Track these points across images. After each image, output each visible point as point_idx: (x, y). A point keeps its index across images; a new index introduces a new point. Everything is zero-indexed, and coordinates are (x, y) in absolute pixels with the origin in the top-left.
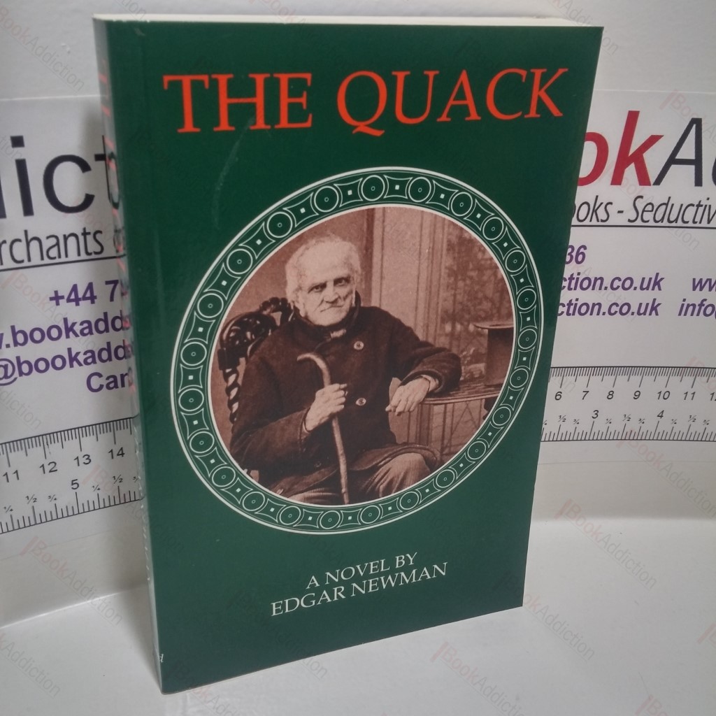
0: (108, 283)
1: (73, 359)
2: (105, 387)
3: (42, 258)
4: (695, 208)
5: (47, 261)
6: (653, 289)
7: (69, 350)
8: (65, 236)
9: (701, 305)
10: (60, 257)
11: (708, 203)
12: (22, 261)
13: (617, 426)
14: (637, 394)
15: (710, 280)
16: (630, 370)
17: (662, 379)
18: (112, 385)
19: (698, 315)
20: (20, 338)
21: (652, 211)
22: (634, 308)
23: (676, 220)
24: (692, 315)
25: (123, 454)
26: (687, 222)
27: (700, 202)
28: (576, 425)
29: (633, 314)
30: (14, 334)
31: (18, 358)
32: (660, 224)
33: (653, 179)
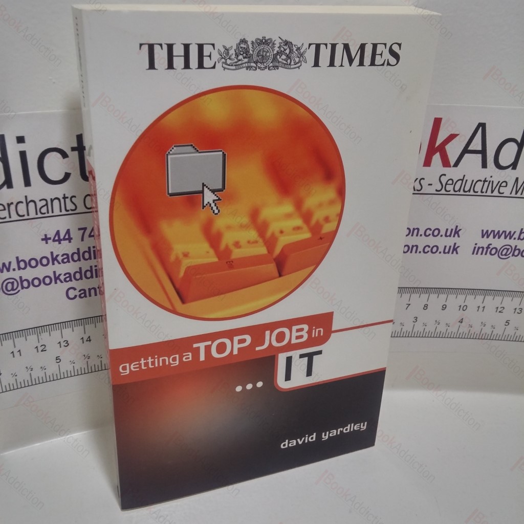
0: (80, 229)
1: (57, 278)
2: (78, 297)
4: (482, 182)
5: (39, 215)
6: (454, 236)
7: (54, 272)
8: (51, 199)
9: (488, 248)
10: (48, 213)
11: (491, 179)
12: (24, 216)
13: (430, 328)
14: (444, 306)
15: (494, 231)
16: (439, 290)
17: (461, 297)
18: (83, 295)
19: (486, 254)
20: (22, 265)
21: (452, 184)
22: (441, 249)
23: (469, 191)
24: (482, 254)
25: (90, 340)
26: (477, 192)
27: (486, 178)
28: (402, 327)
29: (440, 253)
30: (18, 262)
31: (21, 278)
32: (458, 193)
33: (452, 162)
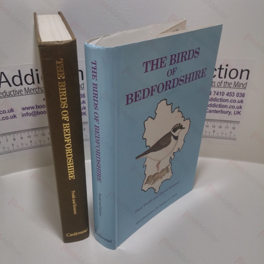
3: (41, 91)
5: (42, 92)
12: (38, 92)
20: (37, 107)
30: (36, 106)
31: (37, 111)
